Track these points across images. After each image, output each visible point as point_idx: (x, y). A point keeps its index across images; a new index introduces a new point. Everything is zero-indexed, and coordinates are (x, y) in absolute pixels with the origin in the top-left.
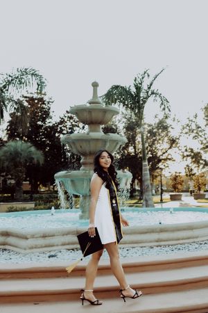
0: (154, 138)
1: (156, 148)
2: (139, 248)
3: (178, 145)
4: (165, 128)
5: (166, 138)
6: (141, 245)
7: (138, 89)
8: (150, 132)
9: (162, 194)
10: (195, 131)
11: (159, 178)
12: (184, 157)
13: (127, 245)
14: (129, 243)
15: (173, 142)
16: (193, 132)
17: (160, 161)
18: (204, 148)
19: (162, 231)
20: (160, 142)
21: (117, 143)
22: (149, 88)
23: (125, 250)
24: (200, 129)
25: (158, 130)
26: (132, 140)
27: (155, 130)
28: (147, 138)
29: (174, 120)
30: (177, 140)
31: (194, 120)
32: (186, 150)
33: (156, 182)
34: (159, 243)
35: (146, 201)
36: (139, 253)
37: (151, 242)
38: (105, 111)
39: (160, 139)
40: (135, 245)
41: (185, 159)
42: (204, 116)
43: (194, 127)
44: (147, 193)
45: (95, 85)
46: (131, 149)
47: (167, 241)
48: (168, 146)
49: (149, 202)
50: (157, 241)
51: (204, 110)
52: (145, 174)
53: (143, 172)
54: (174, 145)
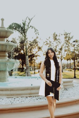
0: (32, 47)
1: (32, 51)
2: (20, 98)
3: (42, 50)
4: (36, 43)
5: (37, 47)
6: (22, 96)
7: (24, 24)
8: (30, 44)
9: (35, 70)
10: (49, 44)
11: (34, 64)
13: (14, 96)
14: (16, 95)
15: (40, 48)
16: (48, 44)
17: (34, 56)
19: (32, 89)
20: (34, 48)
21: (13, 47)
22: (29, 24)
23: (13, 99)
24: (51, 43)
25: (33, 43)
26: (22, 48)
27: (32, 44)
28: (29, 47)
29: (40, 39)
30: (41, 48)
31: (49, 39)
32: (45, 52)
33: (33, 65)
34: (31, 95)
35: (27, 73)
36: (20, 101)
37: (26, 94)
38: (7, 32)
39: (34, 47)
40: (19, 96)
42: (53, 38)
43: (48, 42)
44: (28, 70)
45: (3, 20)
46: (22, 52)
47: (35, 94)
48: (37, 50)
49: (29, 74)
50: (30, 94)
51: (53, 35)
52: (27, 61)
53: (26, 61)
54: (40, 50)
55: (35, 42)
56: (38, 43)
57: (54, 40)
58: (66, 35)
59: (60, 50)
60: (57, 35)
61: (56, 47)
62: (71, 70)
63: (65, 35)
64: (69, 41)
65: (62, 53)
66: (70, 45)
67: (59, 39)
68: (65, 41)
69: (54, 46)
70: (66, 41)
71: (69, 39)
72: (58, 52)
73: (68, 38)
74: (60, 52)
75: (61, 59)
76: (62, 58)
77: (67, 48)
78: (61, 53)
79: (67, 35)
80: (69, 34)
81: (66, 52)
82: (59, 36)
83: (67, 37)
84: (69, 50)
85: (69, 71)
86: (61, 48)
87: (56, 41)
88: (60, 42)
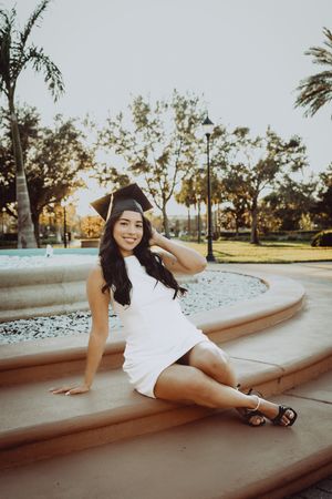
4: (73, 136)
10: (119, 142)
12: (101, 181)
16: (115, 142)
18: (134, 168)
24: (126, 138)
27: (56, 141)
29: (86, 122)
30: (91, 156)
31: (117, 122)
32: (105, 171)
41: (103, 184)
42: (133, 117)
43: (117, 134)
48: (77, 165)
51: (134, 108)
52: (20, 196)
53: (17, 194)
54: (86, 164)
55: (67, 133)
56: (79, 139)
57: (135, 127)
58: (181, 109)
59: (159, 166)
60: (146, 106)
61: (146, 153)
62: (199, 241)
63: (176, 106)
64: (192, 131)
65: (166, 175)
66: (194, 145)
67: (154, 123)
68: (178, 132)
69: (137, 149)
70: (180, 130)
71: (191, 123)
72: (152, 170)
73: (187, 118)
74: (158, 172)
75: (162, 199)
76: (167, 194)
77: (183, 158)
78: (162, 177)
79: (185, 106)
80: (192, 102)
81: (181, 173)
82: (156, 111)
83: (184, 116)
84: (190, 165)
85: (192, 241)
86: (161, 155)
87: (145, 130)
88: (158, 135)
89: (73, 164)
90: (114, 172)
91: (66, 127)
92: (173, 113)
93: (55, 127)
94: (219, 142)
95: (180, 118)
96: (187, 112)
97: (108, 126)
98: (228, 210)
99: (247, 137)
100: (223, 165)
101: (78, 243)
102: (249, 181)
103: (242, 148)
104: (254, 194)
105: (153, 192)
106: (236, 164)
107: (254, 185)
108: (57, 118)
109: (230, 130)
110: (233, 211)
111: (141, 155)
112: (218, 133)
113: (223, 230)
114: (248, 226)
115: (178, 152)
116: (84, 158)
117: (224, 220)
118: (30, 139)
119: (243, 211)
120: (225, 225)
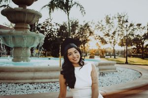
3: (93, 34)
8: (81, 28)
10: (101, 28)
12: (95, 39)
18: (106, 35)
24: (103, 27)
29: (92, 23)
31: (101, 22)
32: (97, 36)
51: (106, 19)
55: (87, 26)
56: (90, 27)
57: (106, 24)
60: (109, 18)
61: (109, 31)
63: (118, 18)
64: (123, 25)
65: (115, 38)
67: (112, 23)
68: (119, 25)
69: (106, 30)
71: (123, 23)
73: (122, 21)
74: (112, 37)
75: (113, 45)
76: (115, 43)
77: (120, 33)
79: (121, 18)
80: (123, 17)
81: (119, 37)
82: (112, 19)
84: (122, 35)
85: (123, 57)
86: (113, 32)
87: (109, 25)
88: (113, 26)
89: (88, 34)
90: (99, 37)
91: (86, 24)
92: (117, 20)
93: (83, 24)
94: (132, 28)
95: (119, 21)
96: (122, 19)
97: (98, 24)
98: (134, 48)
99: (141, 26)
100: (133, 35)
101: (89, 56)
102: (141, 40)
103: (139, 30)
104: (143, 44)
105: (111, 42)
106: (137, 35)
107: (143, 41)
108: (84, 22)
109: (135, 24)
110: (136, 49)
111: (107, 32)
112: (131, 25)
113: (133, 54)
114: (140, 53)
115: (118, 31)
116: (91, 33)
117: (133, 51)
118: (76, 27)
119: (139, 49)
120: (133, 53)
